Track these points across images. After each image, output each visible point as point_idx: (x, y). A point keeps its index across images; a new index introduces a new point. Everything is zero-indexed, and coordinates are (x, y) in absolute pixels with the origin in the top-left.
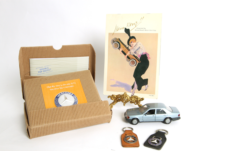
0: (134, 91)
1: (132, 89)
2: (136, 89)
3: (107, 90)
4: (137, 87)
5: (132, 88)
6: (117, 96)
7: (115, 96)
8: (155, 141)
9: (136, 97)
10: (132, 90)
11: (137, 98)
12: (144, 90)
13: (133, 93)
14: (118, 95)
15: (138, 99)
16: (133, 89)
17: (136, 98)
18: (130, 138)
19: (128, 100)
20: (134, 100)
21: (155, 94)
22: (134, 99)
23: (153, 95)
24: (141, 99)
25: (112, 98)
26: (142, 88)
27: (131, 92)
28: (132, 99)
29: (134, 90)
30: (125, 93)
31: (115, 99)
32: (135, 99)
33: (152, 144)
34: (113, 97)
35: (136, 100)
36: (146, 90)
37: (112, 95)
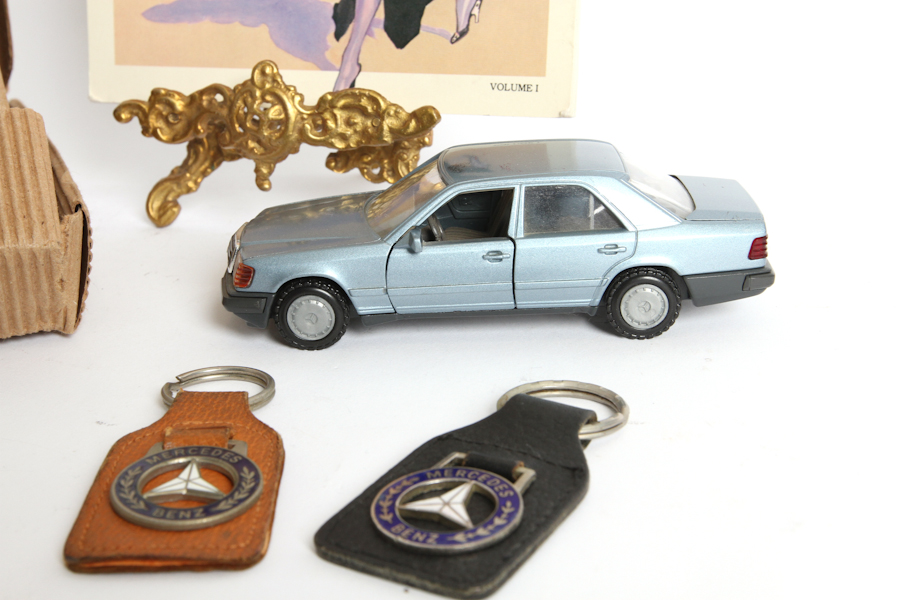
0: (351, 56)
1: (338, 35)
2: (368, 32)
3: (122, 58)
4: (381, 15)
5: (332, 27)
6: (192, 98)
7: (179, 105)
8: (453, 505)
9: (364, 102)
10: (335, 48)
11: (379, 115)
12: (442, 34)
13: (347, 71)
14: (202, 93)
15: (389, 123)
16: (345, 38)
17: (363, 111)
18: (183, 467)
19: (294, 135)
20: (349, 132)
21: (541, 72)
22: (349, 123)
23: (523, 80)
24: (414, 115)
25: (153, 121)
26: (425, 21)
27: (326, 66)
28: (331, 124)
29: (354, 48)
30: (261, 67)
31: (179, 126)
32: (358, 119)
33: (401, 536)
34: (160, 115)
35: (364, 132)
36: (463, 34)
37: (155, 94)
